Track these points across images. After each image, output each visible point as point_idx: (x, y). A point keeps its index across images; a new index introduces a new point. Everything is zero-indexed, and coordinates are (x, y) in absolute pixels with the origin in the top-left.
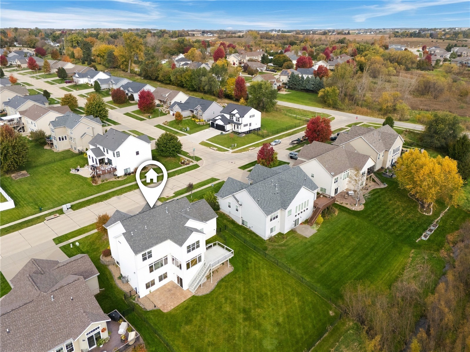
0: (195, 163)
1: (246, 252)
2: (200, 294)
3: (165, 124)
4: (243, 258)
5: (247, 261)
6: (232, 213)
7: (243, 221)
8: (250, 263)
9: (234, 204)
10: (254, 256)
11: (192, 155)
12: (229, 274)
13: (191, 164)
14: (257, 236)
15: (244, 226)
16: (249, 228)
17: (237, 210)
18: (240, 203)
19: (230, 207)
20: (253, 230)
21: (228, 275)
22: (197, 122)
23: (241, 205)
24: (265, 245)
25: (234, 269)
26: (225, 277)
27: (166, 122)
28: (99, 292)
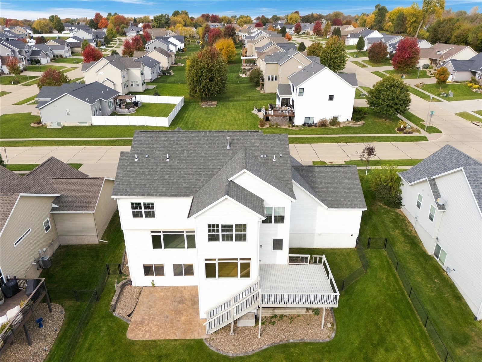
0: (423, 133)
1: (398, 318)
2: (214, 347)
3: (417, 86)
4: (378, 327)
5: (382, 341)
6: (420, 221)
7: (438, 248)
8: (387, 350)
9: (429, 201)
10: (415, 340)
11: (427, 124)
12: (311, 344)
13: (415, 134)
14: (458, 297)
15: (438, 260)
16: (445, 269)
17: (431, 218)
18: (440, 201)
19: (419, 206)
20: (456, 278)
21: (306, 344)
22: (475, 88)
23: (442, 207)
24: (466, 330)
25: (333, 340)
26: (295, 345)
27: (421, 84)
28: (97, 242)
